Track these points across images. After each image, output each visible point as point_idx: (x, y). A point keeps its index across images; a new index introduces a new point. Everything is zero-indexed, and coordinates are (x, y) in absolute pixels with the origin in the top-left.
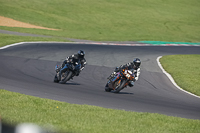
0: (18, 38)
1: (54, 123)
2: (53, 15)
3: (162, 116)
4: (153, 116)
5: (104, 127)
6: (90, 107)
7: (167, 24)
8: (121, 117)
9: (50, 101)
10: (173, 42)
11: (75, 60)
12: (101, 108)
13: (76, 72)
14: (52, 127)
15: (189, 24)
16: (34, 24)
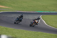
0: (1, 10)
1: (11, 35)
2: (11, 4)
3: (42, 33)
4: (39, 32)
5: (25, 36)
6: (21, 30)
7: (43, 6)
8: (30, 33)
9: (10, 28)
10: (45, 11)
11: (20, 17)
12: (24, 30)
13: (21, 21)
14: (10, 36)
15: (50, 6)
16: (5, 6)
